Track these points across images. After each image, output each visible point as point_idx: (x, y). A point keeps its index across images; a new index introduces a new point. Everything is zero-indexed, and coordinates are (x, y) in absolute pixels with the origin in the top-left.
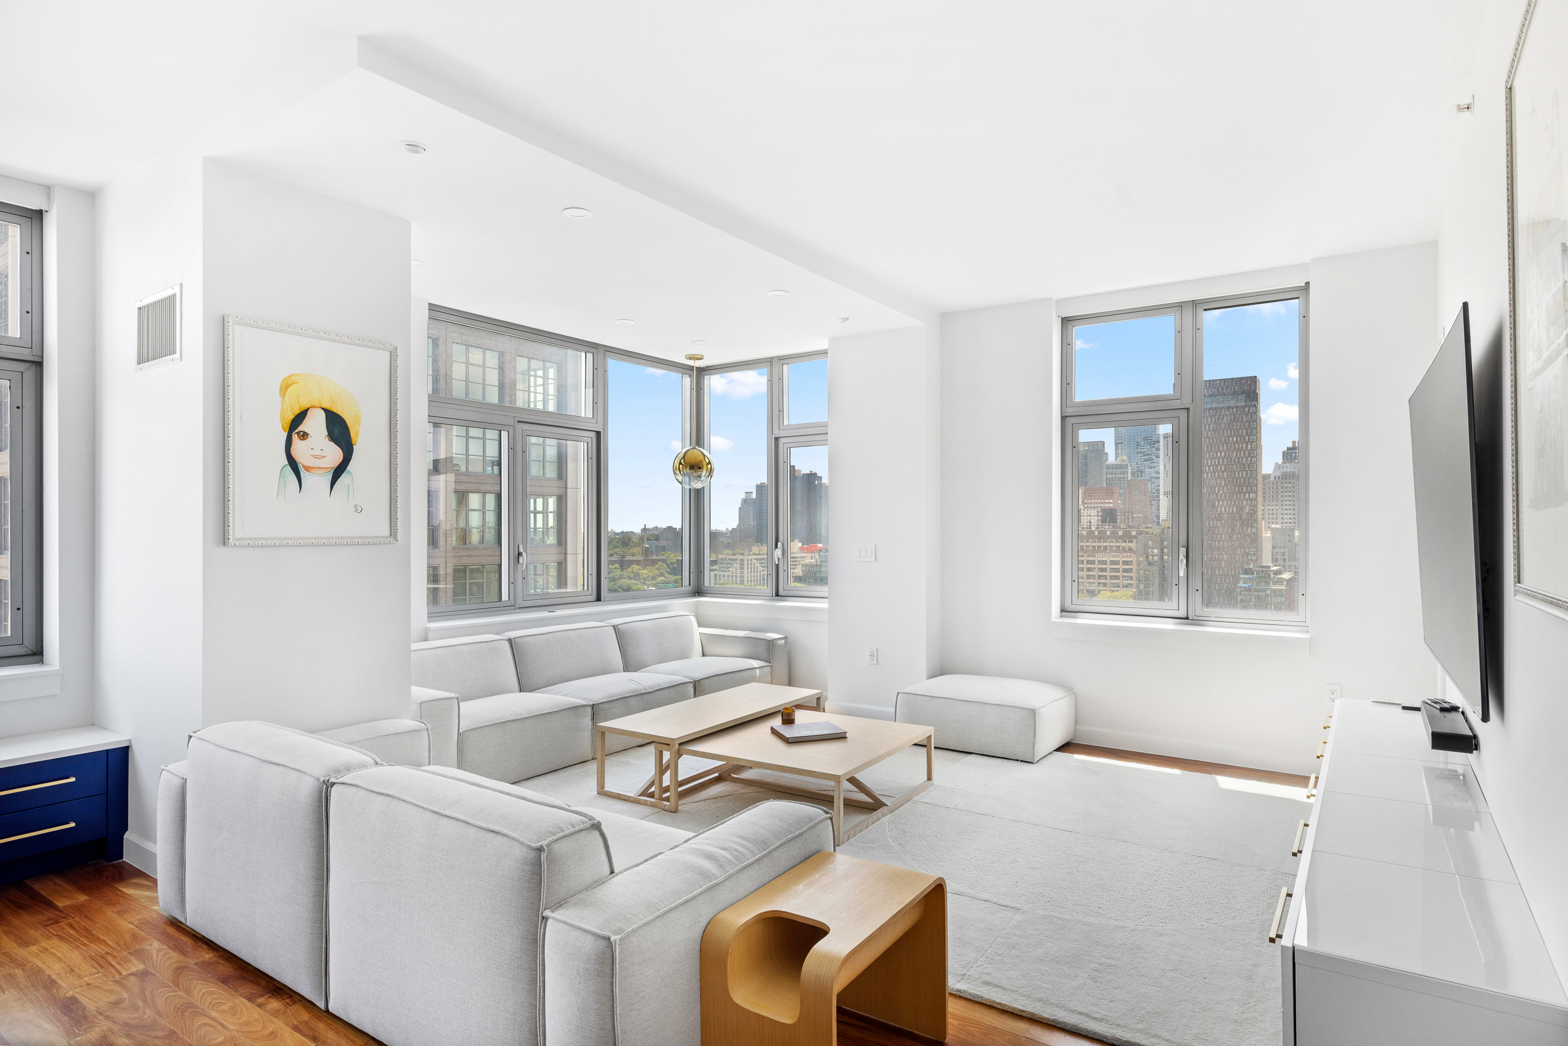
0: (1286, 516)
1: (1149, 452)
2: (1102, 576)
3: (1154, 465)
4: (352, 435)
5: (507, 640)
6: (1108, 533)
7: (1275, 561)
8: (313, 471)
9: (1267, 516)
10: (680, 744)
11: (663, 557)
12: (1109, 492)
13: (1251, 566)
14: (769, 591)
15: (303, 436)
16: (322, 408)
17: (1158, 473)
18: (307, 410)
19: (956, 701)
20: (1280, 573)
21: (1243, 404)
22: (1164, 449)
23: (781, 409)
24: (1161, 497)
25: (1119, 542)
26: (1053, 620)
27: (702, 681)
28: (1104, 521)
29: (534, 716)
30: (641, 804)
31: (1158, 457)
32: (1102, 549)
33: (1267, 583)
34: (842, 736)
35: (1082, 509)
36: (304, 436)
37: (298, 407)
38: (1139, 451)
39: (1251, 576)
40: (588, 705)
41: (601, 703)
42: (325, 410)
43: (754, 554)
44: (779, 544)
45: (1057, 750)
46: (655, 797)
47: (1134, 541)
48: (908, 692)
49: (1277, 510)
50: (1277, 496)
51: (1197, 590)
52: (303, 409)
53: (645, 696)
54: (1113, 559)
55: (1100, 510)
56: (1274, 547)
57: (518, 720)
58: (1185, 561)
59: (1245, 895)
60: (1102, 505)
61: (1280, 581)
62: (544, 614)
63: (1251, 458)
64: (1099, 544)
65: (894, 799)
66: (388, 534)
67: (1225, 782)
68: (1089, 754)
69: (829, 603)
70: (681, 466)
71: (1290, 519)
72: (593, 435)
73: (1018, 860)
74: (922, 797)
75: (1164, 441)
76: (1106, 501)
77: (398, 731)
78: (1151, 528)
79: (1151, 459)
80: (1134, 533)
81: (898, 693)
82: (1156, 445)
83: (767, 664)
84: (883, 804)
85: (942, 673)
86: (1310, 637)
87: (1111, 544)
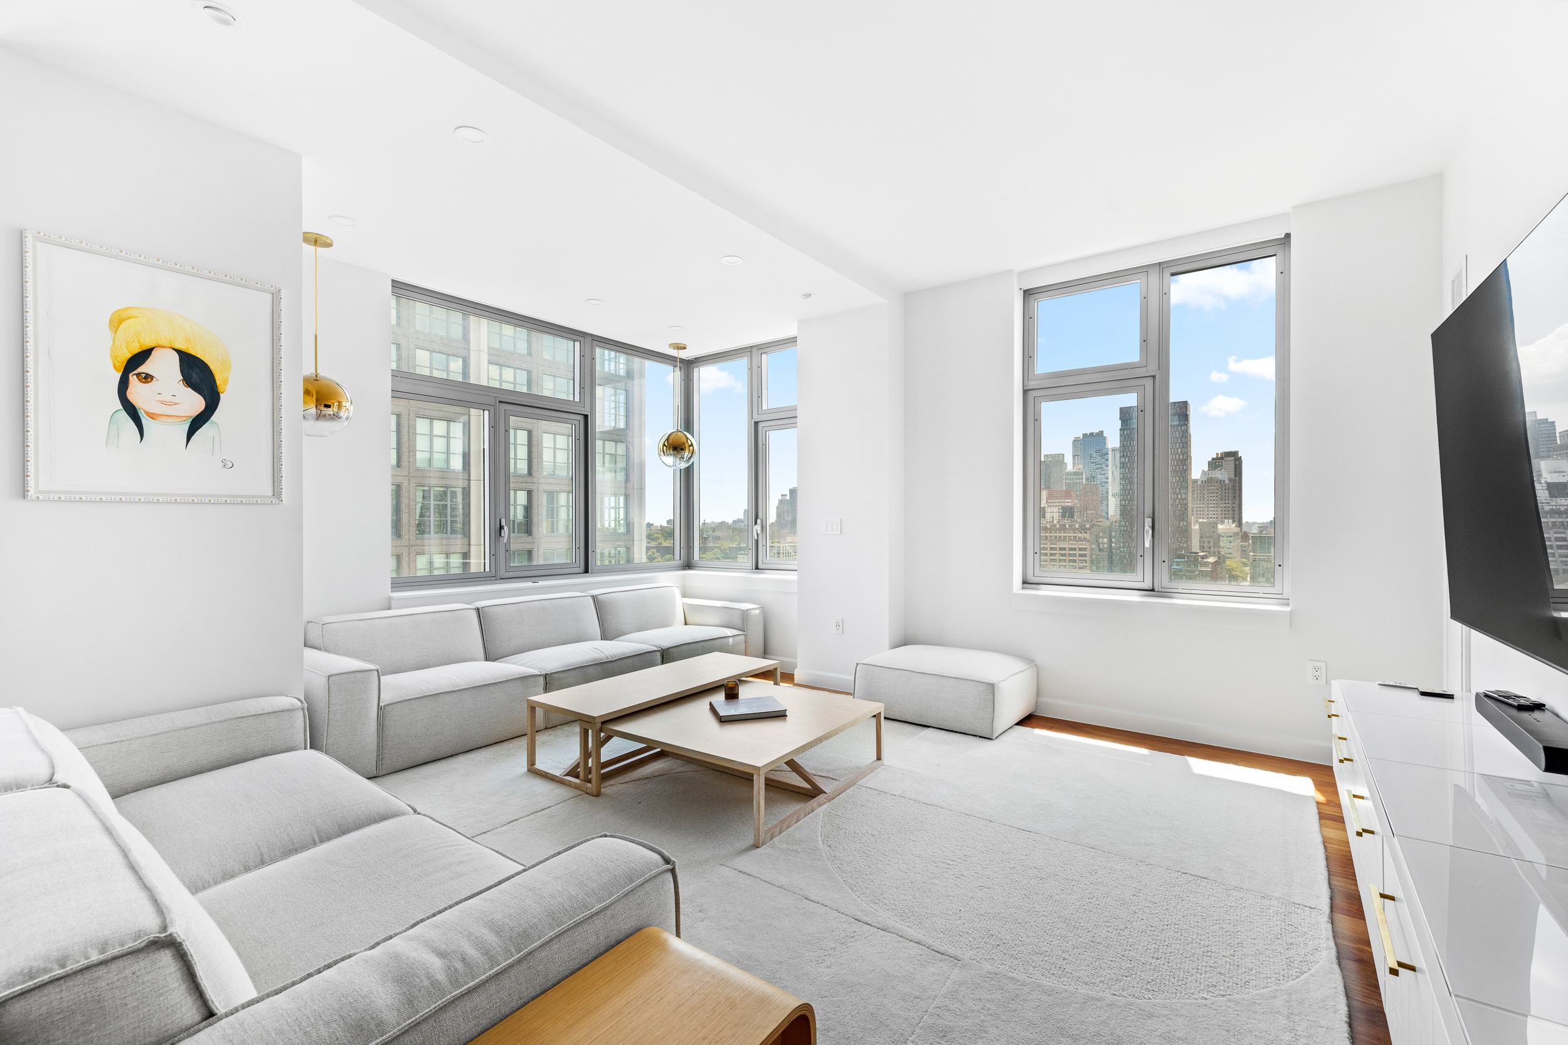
0: (1211, 513)
1: (1100, 462)
2: (1062, 560)
3: (1103, 472)
4: (218, 382)
5: (475, 609)
6: (1067, 526)
7: (1202, 548)
8: (160, 419)
9: (1195, 513)
10: (603, 723)
11: (718, 545)
12: (1067, 494)
13: (1183, 552)
14: (749, 564)
15: (145, 378)
16: (173, 349)
17: (1107, 478)
18: (154, 348)
19: (913, 673)
20: (1207, 558)
21: (1177, 423)
22: (1112, 460)
23: (760, 395)
24: (1110, 497)
25: (1076, 533)
26: (1014, 592)
27: (671, 650)
28: (1063, 516)
29: (475, 687)
30: (565, 784)
31: (1107, 466)
32: (1062, 538)
33: (1196, 566)
34: (782, 714)
35: (1046, 507)
36: (147, 378)
37: (138, 345)
38: (1092, 461)
39: (1183, 560)
40: (540, 675)
41: (554, 673)
42: (179, 352)
43: (788, 543)
44: (759, 521)
45: (1019, 723)
46: (580, 778)
47: (1088, 532)
48: (866, 663)
49: (1203, 507)
50: (1203, 497)
51: (1164, 561)
52: (144, 348)
53: (605, 665)
54: (1071, 546)
55: (1060, 507)
56: (1201, 537)
57: (455, 691)
58: (1151, 532)
59: (1253, 941)
60: (1063, 504)
61: (1206, 564)
62: (528, 584)
63: (1183, 466)
64: (1060, 535)
65: (838, 782)
66: (271, 494)
67: (1200, 766)
68: (1051, 728)
69: (798, 575)
70: (665, 448)
71: (1214, 514)
72: (581, 418)
73: (965, 873)
74: (869, 781)
75: (1112, 454)
76: (1065, 501)
77: (276, 710)
78: (1102, 522)
79: (1101, 466)
80: (1088, 526)
81: (857, 664)
82: (1105, 457)
83: (742, 633)
84: (822, 792)
85: (905, 643)
86: (1291, 611)
87: (1070, 535)
